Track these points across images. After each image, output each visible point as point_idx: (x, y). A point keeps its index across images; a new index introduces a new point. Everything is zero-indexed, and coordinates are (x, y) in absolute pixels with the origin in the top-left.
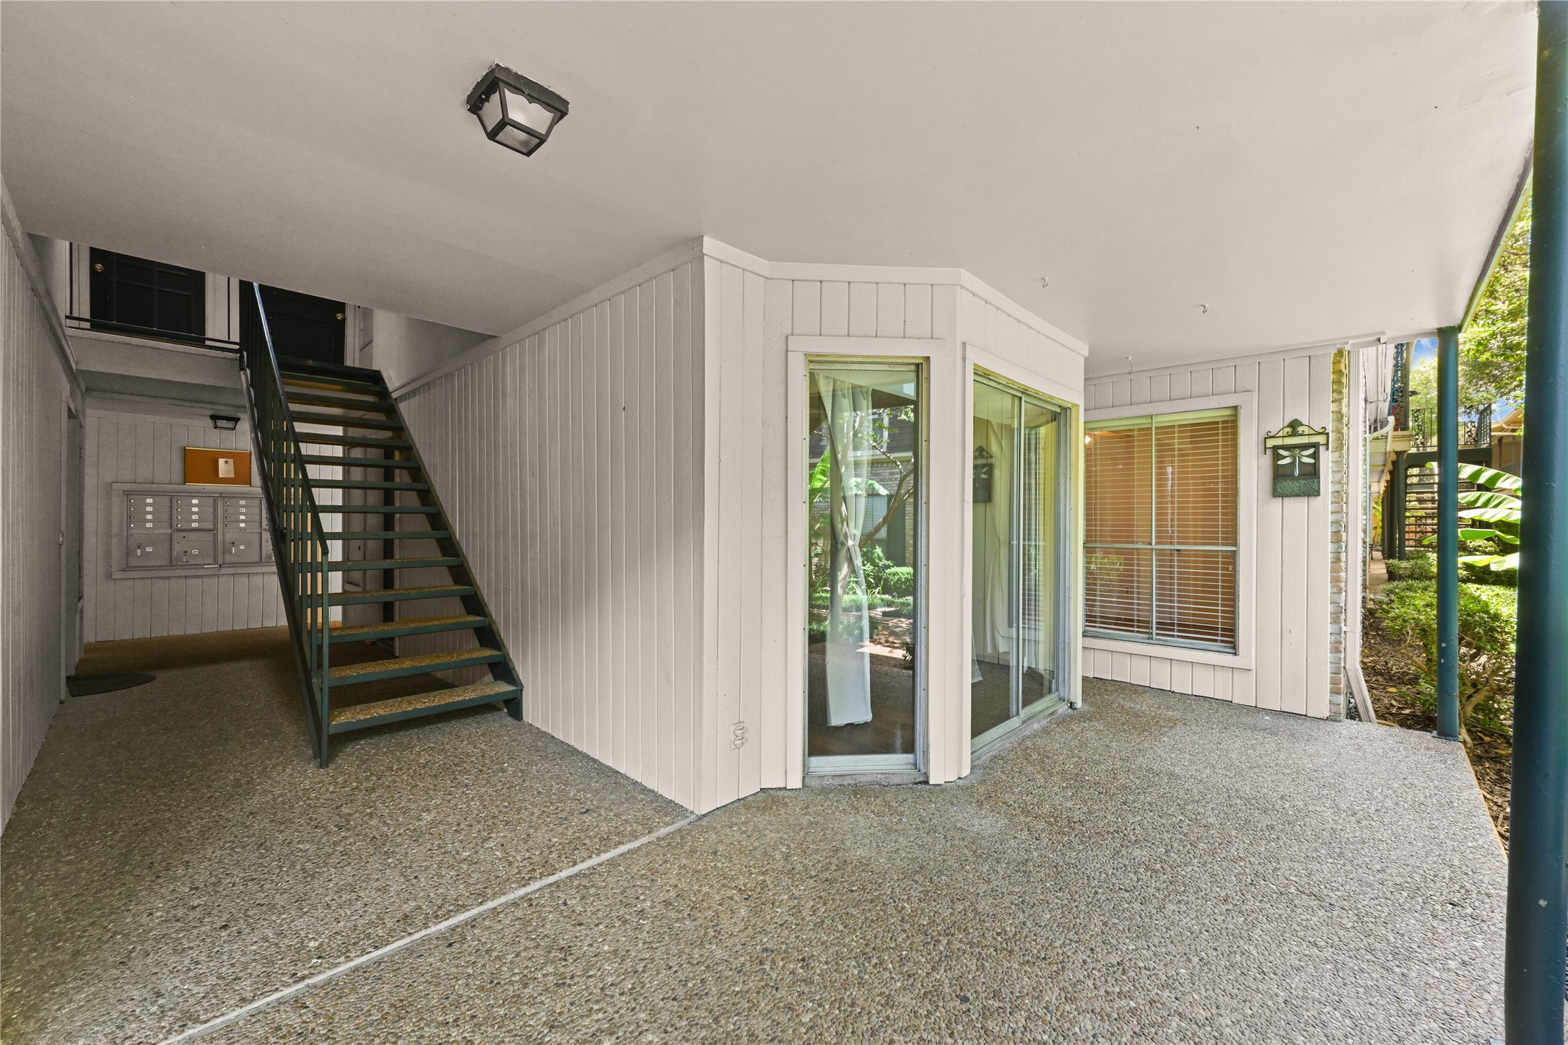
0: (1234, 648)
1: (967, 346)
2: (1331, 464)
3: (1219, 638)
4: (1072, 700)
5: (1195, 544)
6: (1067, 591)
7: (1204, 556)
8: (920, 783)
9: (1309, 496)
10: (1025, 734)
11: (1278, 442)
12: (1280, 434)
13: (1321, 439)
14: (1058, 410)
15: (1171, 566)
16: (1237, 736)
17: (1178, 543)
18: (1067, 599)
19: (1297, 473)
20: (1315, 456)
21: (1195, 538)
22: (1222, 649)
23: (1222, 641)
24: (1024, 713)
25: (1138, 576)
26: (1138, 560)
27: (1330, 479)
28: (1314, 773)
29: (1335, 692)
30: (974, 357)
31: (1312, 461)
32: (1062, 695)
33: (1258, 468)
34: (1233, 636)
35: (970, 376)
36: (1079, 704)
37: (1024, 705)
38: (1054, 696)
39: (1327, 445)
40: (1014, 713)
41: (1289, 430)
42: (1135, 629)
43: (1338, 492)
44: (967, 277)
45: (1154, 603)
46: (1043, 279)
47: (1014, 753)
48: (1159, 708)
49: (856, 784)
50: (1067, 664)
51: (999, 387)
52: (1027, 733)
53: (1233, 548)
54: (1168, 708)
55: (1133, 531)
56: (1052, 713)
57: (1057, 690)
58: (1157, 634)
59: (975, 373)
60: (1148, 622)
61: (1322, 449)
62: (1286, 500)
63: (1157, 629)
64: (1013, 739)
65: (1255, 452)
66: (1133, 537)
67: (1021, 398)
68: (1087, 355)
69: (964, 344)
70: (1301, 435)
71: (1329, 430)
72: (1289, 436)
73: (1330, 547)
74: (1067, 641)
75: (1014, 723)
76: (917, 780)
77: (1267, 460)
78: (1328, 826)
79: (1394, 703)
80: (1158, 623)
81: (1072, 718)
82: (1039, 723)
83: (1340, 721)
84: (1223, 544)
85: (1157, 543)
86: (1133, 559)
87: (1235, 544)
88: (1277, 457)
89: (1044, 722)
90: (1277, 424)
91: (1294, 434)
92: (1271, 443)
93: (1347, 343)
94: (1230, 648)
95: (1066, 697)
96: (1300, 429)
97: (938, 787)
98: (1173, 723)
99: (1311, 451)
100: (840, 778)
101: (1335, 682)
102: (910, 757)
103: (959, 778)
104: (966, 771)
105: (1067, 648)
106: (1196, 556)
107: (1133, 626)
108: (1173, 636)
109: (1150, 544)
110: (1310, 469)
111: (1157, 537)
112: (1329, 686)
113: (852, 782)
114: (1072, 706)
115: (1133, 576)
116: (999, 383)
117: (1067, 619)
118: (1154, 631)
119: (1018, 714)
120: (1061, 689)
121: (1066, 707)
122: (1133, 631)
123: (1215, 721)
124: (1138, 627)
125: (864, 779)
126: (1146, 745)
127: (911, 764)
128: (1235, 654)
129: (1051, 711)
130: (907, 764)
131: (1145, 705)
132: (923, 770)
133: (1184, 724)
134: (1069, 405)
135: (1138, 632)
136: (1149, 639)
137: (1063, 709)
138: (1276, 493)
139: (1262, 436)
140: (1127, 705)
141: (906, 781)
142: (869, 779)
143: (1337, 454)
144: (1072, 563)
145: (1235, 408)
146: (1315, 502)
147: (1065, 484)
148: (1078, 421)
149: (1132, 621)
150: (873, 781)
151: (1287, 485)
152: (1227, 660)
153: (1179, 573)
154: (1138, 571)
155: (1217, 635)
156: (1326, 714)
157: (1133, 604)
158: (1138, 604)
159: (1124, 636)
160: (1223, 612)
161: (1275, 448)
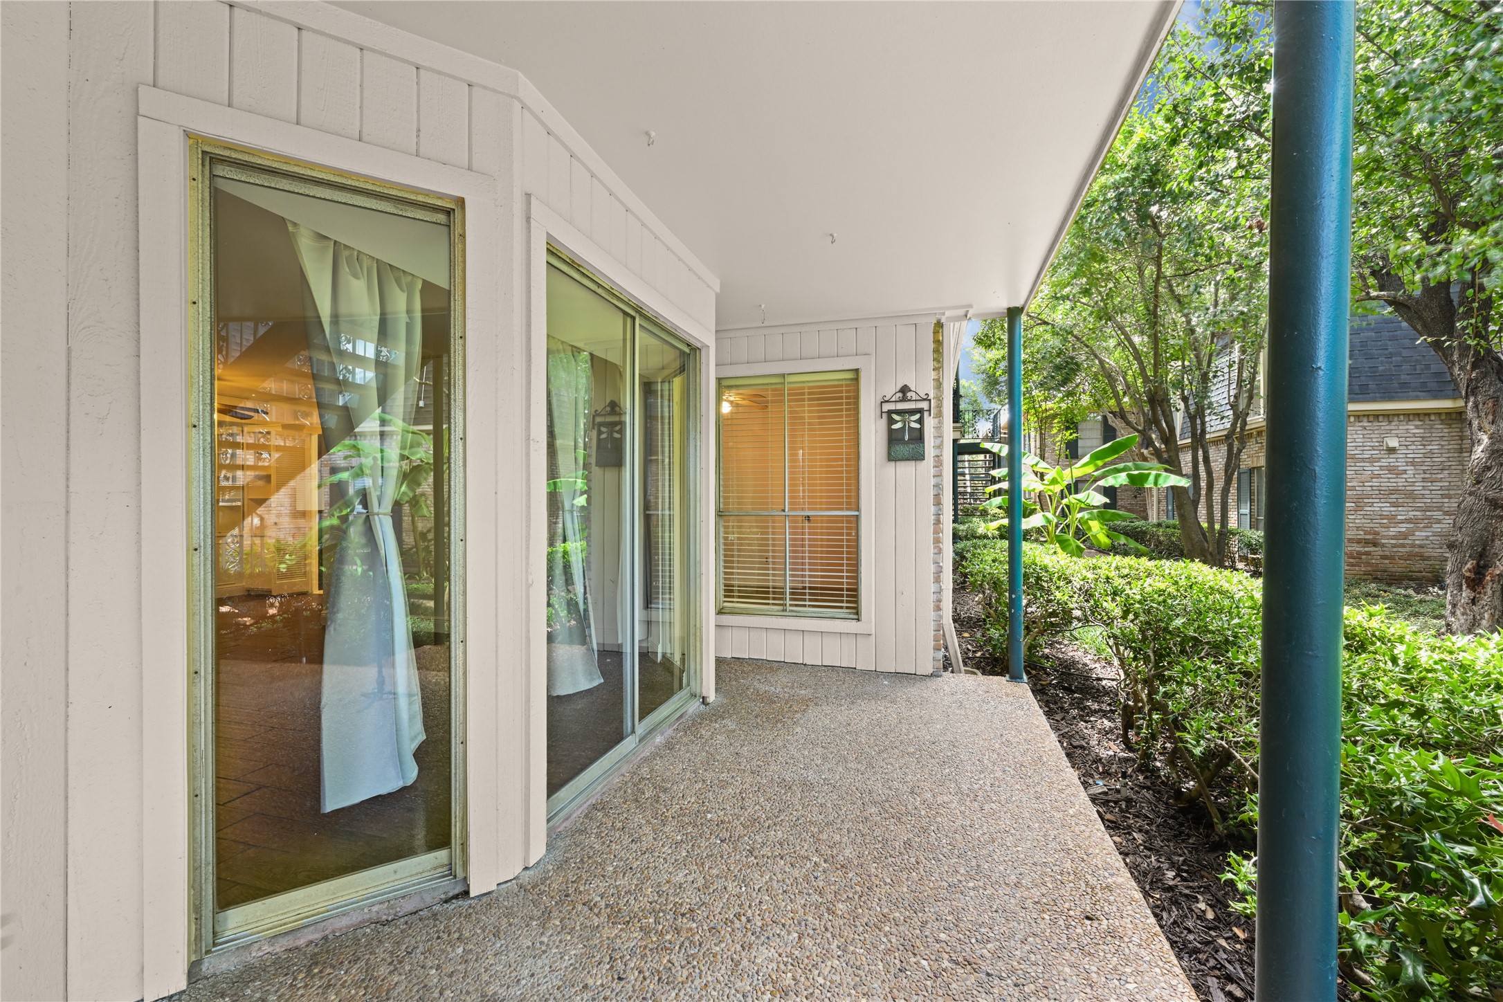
0: (857, 613)
1: (533, 200)
2: (932, 430)
3: (845, 605)
4: (704, 695)
5: (821, 509)
6: (698, 565)
7: (829, 522)
8: (456, 897)
9: (916, 460)
10: (642, 756)
11: (892, 407)
12: (893, 399)
13: (924, 405)
14: (687, 350)
15: (803, 534)
16: (864, 711)
17: (810, 509)
18: (698, 575)
19: (907, 438)
20: (920, 421)
21: (821, 503)
22: (847, 616)
23: (847, 608)
24: (641, 729)
25: (774, 545)
26: (773, 527)
27: (932, 445)
28: (933, 746)
29: (937, 649)
30: (546, 224)
31: (917, 426)
32: (693, 690)
33: (876, 432)
34: (856, 602)
35: (540, 258)
36: (712, 697)
37: (641, 719)
38: (684, 693)
39: (930, 410)
40: (629, 730)
41: (900, 395)
42: (771, 602)
43: (938, 456)
44: (529, 90)
45: (788, 573)
46: (647, 134)
47: (622, 792)
48: (792, 687)
49: (325, 938)
50: (698, 652)
51: (600, 291)
52: (647, 753)
53: (856, 513)
54: (801, 685)
55: (767, 498)
56: (681, 716)
57: (688, 685)
58: (791, 605)
59: (550, 252)
60: (782, 593)
61: (926, 414)
62: (898, 463)
63: (791, 599)
64: (623, 770)
65: (873, 416)
66: (767, 503)
67: (633, 318)
68: (718, 290)
69: (528, 195)
70: (910, 400)
71: (931, 397)
72: (901, 401)
73: (933, 509)
74: (698, 625)
75: (628, 744)
76: (451, 894)
77: (883, 422)
78: (958, 823)
79: (970, 647)
80: (791, 593)
81: (702, 716)
82: (662, 734)
83: (941, 676)
84: (848, 509)
85: (790, 509)
86: (767, 527)
87: (858, 509)
88: (891, 421)
89: (670, 732)
90: (891, 390)
91: (904, 399)
92: (886, 407)
93: (944, 314)
94: (854, 614)
95: (698, 692)
96: (909, 394)
97: (484, 899)
98: (806, 702)
99: (917, 416)
100: (290, 937)
101: (936, 639)
102: (442, 855)
103: (526, 868)
104: (538, 851)
105: (698, 634)
106: (822, 522)
107: (768, 598)
108: (805, 606)
109: (784, 511)
110: (916, 434)
111: (790, 503)
112: (933, 643)
113: (318, 936)
114: (704, 701)
115: (768, 545)
116: (599, 285)
117: (698, 599)
118: (788, 602)
119: (633, 731)
120: (692, 683)
121: (698, 703)
122: (768, 604)
123: (843, 694)
124: (774, 599)
125: (344, 922)
126: (779, 743)
127: (442, 866)
128: (858, 620)
129: (678, 714)
130: (435, 868)
131: (777, 685)
132: (460, 875)
133: (816, 704)
134: (699, 345)
135: (773, 604)
136: (783, 611)
137: (694, 707)
138: (892, 457)
139: (879, 399)
140: (763, 688)
141: (428, 900)
142: (356, 918)
143: (937, 420)
144: (703, 533)
145: (857, 371)
146: (922, 465)
147: (695, 438)
148: (708, 365)
149: (768, 593)
150: (363, 921)
151: (901, 449)
152: (851, 626)
153: (810, 540)
154: (774, 539)
155: (842, 601)
156: (930, 671)
157: (768, 575)
158: (774, 575)
159: (761, 610)
160: (848, 577)
161: (890, 412)
